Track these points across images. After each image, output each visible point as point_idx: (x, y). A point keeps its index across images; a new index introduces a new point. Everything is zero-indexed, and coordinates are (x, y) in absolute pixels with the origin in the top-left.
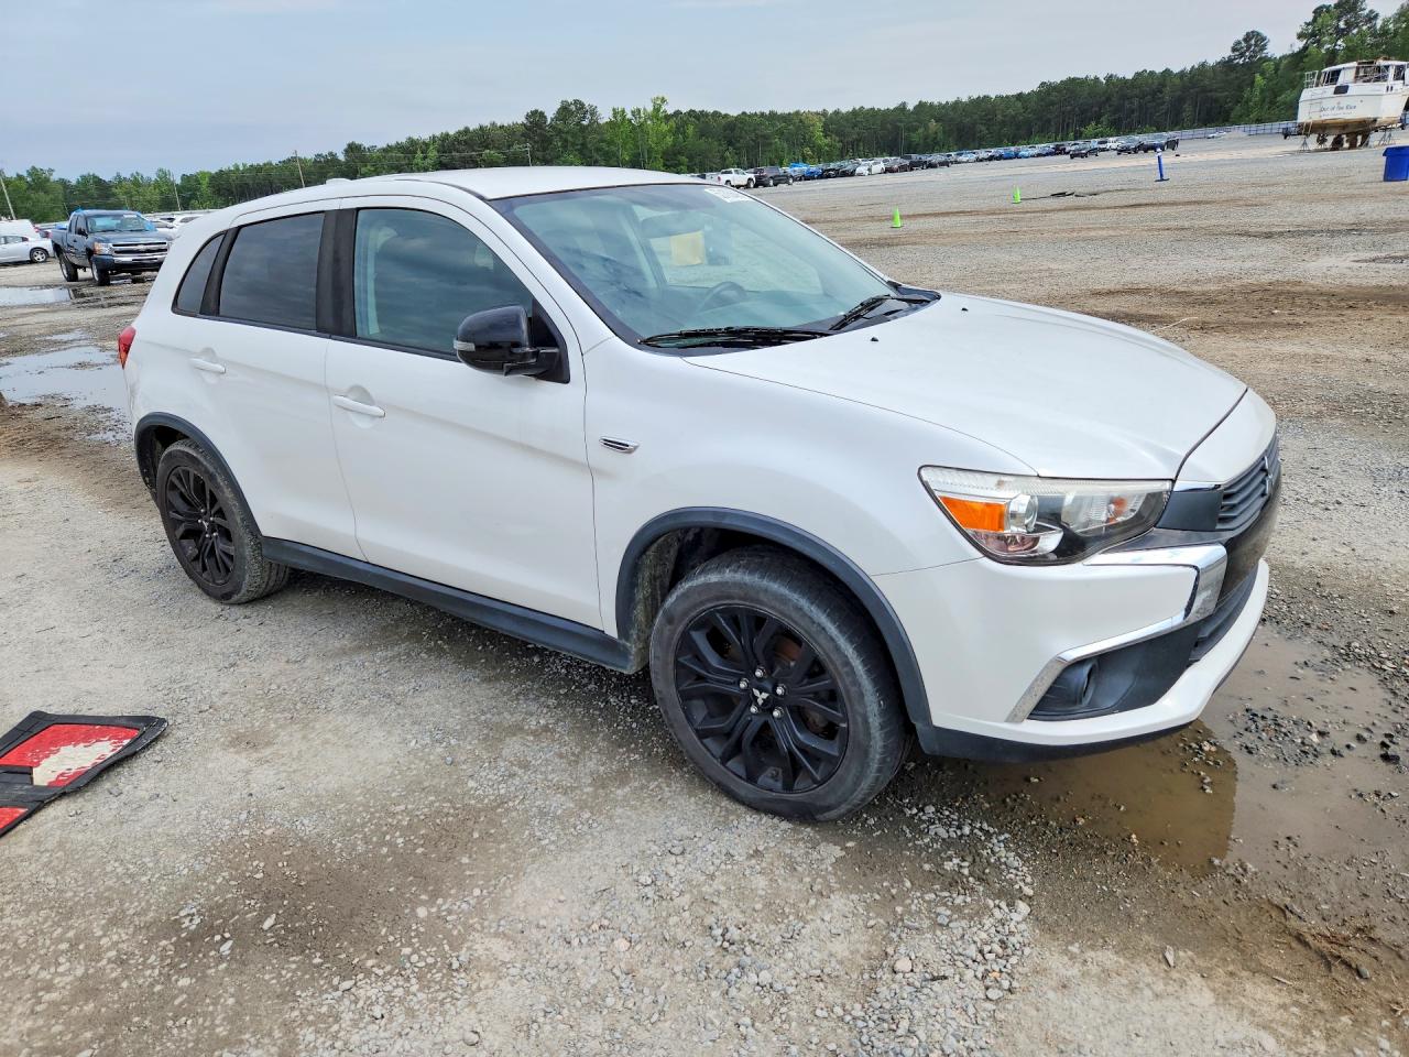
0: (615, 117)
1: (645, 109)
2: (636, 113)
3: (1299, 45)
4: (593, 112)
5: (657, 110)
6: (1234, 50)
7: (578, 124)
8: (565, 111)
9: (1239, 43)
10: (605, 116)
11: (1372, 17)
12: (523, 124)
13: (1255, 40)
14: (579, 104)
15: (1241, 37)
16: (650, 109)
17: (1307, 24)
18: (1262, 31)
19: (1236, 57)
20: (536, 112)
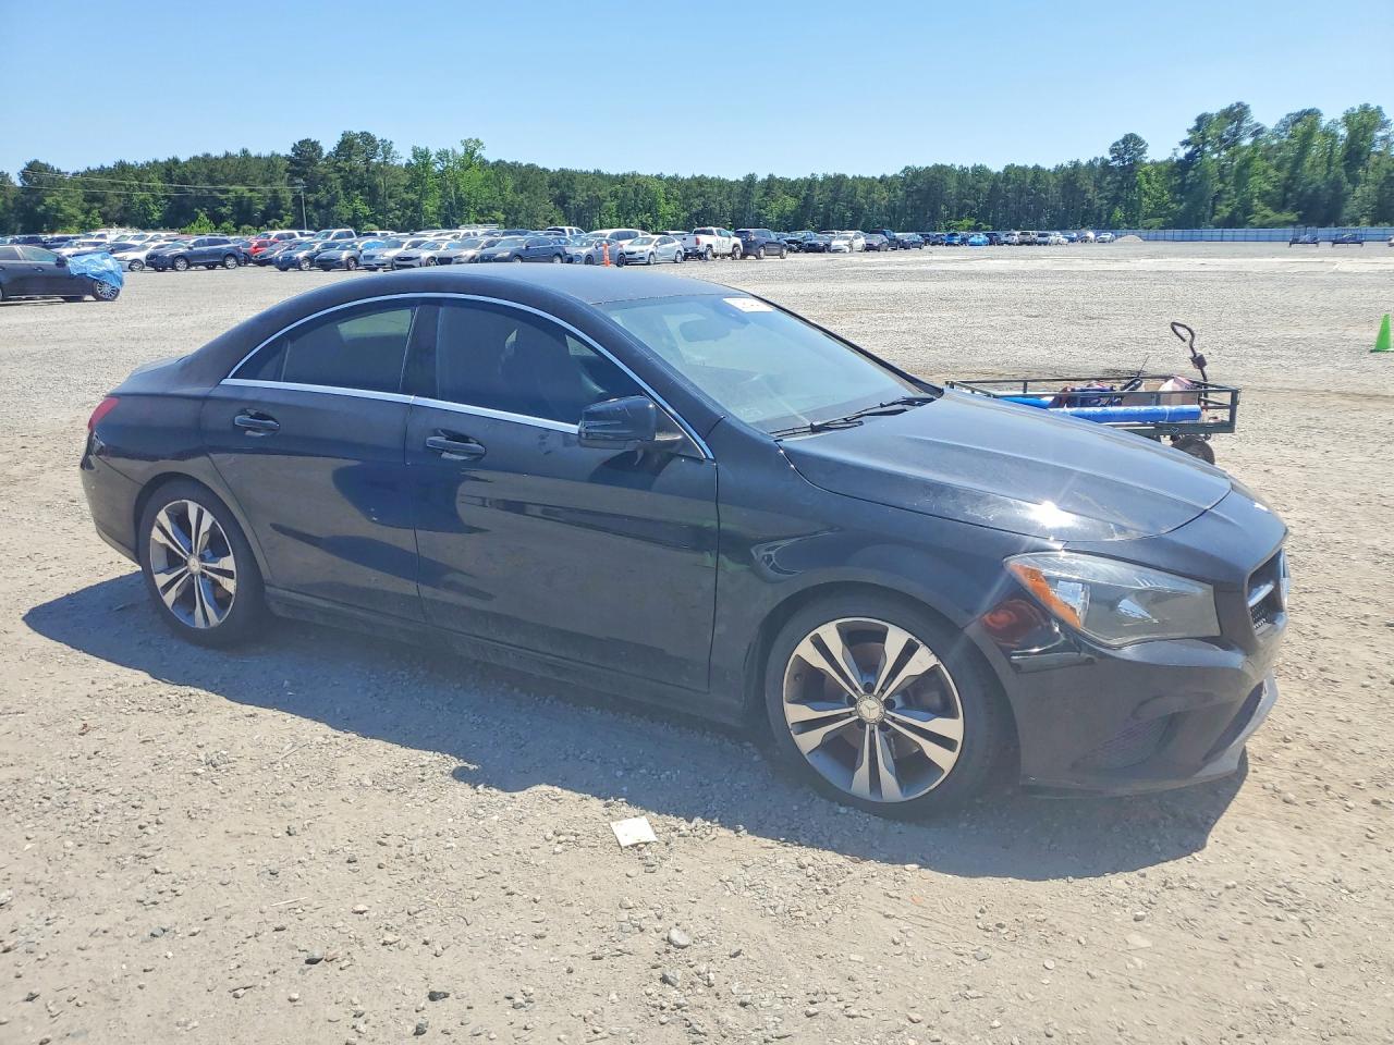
0: (415, 158)
1: (454, 151)
2: (443, 155)
3: (1182, 153)
4: (387, 148)
5: (470, 153)
6: (1113, 151)
7: (367, 162)
8: (347, 145)
9: (1117, 144)
10: (403, 156)
12: (287, 158)
13: (1132, 143)
14: (367, 138)
15: (1120, 137)
16: (461, 151)
17: (1190, 131)
18: (1139, 134)
19: (1114, 159)
20: (303, 143)
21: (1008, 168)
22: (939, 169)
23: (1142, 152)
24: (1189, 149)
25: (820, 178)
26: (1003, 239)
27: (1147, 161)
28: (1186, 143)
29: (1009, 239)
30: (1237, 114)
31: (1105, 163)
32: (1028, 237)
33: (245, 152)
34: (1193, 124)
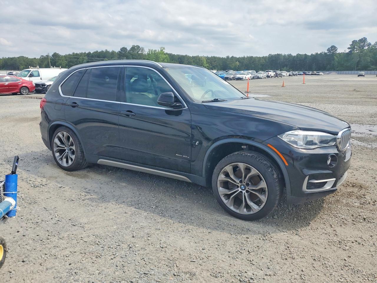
0: (149, 52)
1: (158, 50)
3: (348, 51)
4: (143, 49)
5: (162, 51)
6: (328, 50)
7: (137, 53)
8: (133, 48)
9: (329, 48)
10: (146, 52)
11: (370, 44)
12: (119, 51)
13: (333, 48)
14: (138, 47)
15: (330, 47)
17: (350, 45)
18: (335, 46)
19: (328, 52)
20: (124, 48)
21: (297, 54)
22: (278, 55)
23: (336, 50)
24: (350, 50)
25: (246, 57)
26: (307, 73)
27: (337, 53)
28: (349, 48)
29: (309, 73)
30: (363, 40)
31: (325, 54)
32: (314, 73)
33: (106, 50)
34: (351, 43)
